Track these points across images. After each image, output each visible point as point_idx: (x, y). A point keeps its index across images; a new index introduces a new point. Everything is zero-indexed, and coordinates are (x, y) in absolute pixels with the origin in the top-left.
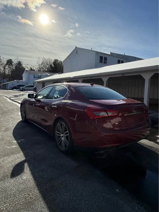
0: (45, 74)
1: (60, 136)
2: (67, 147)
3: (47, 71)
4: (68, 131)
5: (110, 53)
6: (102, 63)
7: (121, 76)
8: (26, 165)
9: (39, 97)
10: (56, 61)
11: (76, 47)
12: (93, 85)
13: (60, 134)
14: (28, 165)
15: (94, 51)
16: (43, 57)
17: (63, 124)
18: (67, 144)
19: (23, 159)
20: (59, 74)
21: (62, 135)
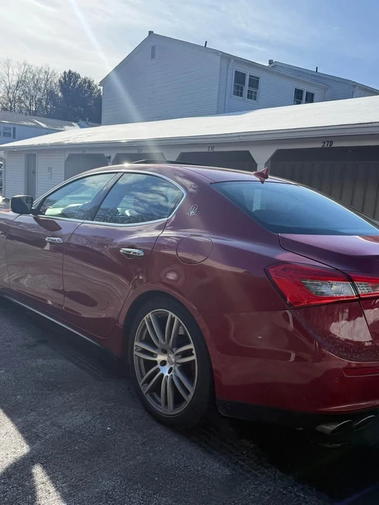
0: (30, 124)
1: (155, 363)
2: (184, 406)
3: (35, 114)
4: (191, 346)
5: (267, 64)
6: (241, 95)
7: (320, 145)
8: (39, 474)
9: (51, 211)
10: (70, 79)
11: (151, 33)
12: (267, 178)
13: (152, 355)
14: (48, 474)
15: (216, 52)
16: (22, 62)
17: (173, 320)
18: (188, 392)
19: (23, 449)
20: (82, 127)
21: (160, 358)
